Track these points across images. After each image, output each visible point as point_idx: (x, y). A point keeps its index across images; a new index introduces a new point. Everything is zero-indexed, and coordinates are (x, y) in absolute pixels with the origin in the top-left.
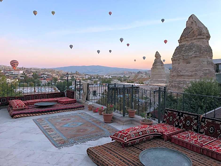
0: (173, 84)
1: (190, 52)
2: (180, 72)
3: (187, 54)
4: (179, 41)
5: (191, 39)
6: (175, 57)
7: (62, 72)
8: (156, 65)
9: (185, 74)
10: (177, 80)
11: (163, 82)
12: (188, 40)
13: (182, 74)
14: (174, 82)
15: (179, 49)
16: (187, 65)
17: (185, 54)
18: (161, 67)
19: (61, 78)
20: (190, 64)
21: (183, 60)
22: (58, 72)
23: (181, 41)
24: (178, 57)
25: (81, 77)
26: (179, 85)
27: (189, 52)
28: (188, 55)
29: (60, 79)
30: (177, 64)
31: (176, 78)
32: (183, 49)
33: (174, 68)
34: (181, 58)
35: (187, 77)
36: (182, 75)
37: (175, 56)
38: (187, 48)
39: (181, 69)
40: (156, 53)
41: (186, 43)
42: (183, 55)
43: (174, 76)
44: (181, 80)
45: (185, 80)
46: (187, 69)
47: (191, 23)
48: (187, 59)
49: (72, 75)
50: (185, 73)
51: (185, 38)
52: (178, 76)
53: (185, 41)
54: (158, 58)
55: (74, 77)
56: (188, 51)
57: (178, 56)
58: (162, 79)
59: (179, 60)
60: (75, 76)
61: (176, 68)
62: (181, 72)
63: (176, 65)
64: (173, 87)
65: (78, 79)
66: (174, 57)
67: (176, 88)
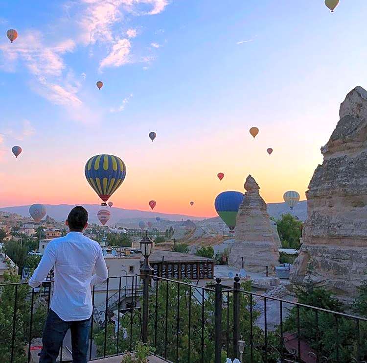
0: (318, 259)
1: (362, 176)
2: (339, 227)
3: (353, 182)
4: (325, 151)
5: (360, 144)
6: (315, 188)
7: (16, 217)
8: (247, 209)
9: (354, 233)
10: (330, 248)
11: (267, 249)
12: (353, 148)
13: (343, 233)
14: (319, 254)
15: (328, 170)
16: (354, 210)
17: (348, 181)
18: (260, 212)
19: (13, 232)
20: (363, 208)
21: (342, 198)
22: (7, 217)
23: (331, 150)
24: (328, 189)
25: (58, 231)
26: (338, 263)
27: (358, 178)
28: (357, 185)
29: (11, 234)
30: (326, 207)
31: (326, 244)
32: (341, 169)
33: (316, 218)
34: (336, 192)
35: (359, 242)
36: (344, 237)
37: (317, 186)
38: (353, 166)
39: (338, 221)
40: (248, 179)
41: (348, 155)
42: (344, 183)
43: (319, 237)
44: (342, 249)
45: (354, 248)
46: (356, 221)
47: (356, 107)
48: (356, 195)
49: (39, 224)
50: (353, 230)
51: (344, 142)
52: (332, 238)
53: (344, 150)
54: (253, 190)
55: (43, 230)
56: (356, 175)
57: (326, 185)
58: (264, 243)
59: (330, 198)
60: (46, 228)
61: (322, 217)
62: (342, 228)
63: (323, 208)
64: (320, 266)
65: (51, 235)
66: (312, 189)
67: (329, 270)
